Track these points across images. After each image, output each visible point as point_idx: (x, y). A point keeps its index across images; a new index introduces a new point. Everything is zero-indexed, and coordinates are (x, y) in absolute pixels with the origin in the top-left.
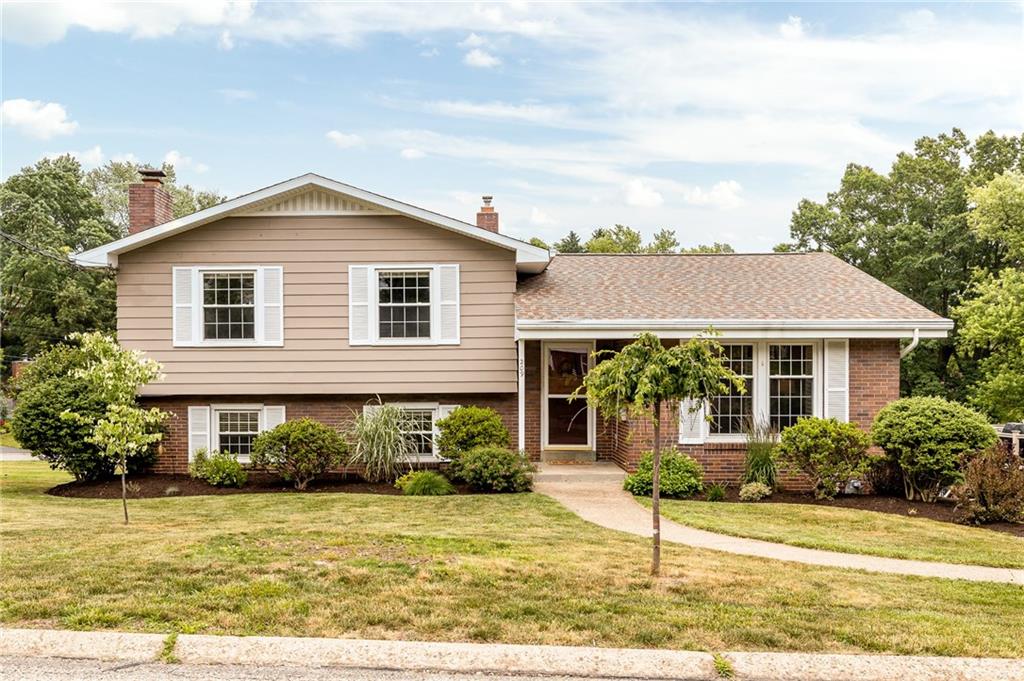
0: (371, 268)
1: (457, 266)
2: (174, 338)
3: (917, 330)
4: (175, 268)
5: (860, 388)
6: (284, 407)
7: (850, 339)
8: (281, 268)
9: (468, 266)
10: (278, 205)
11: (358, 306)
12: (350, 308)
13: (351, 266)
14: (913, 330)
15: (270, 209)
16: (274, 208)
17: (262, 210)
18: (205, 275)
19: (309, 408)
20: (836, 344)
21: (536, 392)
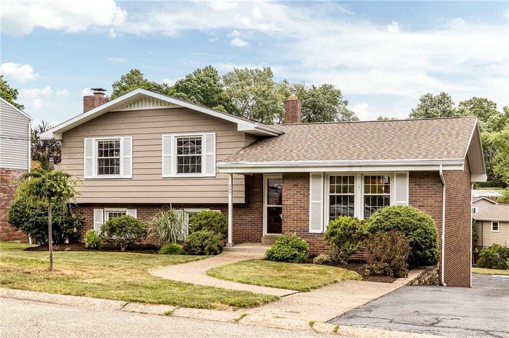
0: (173, 136)
1: (215, 133)
2: (85, 174)
3: (441, 166)
4: (85, 139)
5: (416, 201)
6: (136, 210)
7: (410, 172)
8: (131, 137)
9: (220, 133)
10: (131, 105)
11: (166, 157)
12: (163, 157)
13: (163, 136)
14: (439, 165)
15: (127, 107)
16: (129, 107)
17: (123, 108)
18: (99, 142)
19: (147, 211)
20: (400, 175)
21: (260, 203)
